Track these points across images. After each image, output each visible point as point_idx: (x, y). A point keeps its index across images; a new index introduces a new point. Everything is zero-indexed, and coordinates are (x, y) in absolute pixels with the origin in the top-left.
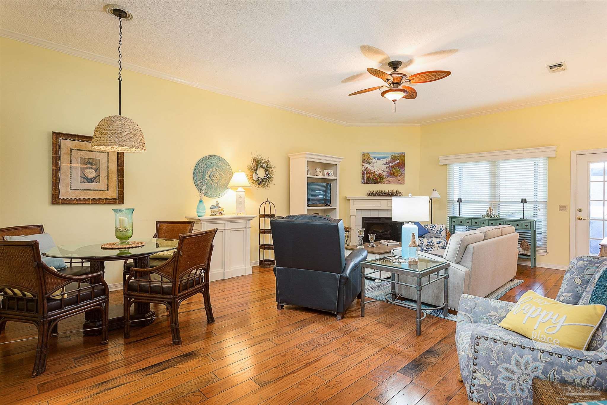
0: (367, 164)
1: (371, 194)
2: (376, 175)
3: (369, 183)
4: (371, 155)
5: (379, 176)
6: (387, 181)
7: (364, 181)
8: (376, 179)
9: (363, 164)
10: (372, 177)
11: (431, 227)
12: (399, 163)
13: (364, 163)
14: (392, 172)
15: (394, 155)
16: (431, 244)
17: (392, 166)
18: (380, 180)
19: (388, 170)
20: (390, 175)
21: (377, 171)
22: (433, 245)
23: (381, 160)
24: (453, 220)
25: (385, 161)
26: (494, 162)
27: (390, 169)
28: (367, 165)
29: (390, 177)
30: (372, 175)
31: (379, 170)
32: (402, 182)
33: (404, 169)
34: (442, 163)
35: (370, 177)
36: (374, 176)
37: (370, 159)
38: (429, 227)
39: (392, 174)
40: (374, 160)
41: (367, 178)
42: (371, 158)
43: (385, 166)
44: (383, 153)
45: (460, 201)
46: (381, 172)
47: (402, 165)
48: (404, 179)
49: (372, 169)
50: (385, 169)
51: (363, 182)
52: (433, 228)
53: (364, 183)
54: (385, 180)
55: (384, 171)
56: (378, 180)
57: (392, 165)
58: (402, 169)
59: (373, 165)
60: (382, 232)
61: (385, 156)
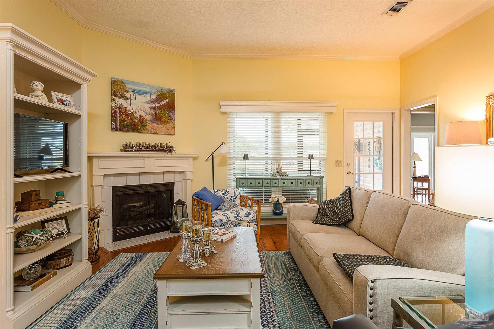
0: (121, 98)
1: (127, 148)
2: (136, 118)
3: (124, 130)
4: (127, 86)
5: (140, 121)
6: (151, 128)
7: (116, 126)
8: (136, 125)
9: (115, 98)
10: (129, 121)
11: (222, 194)
12: (168, 104)
13: (116, 96)
14: (158, 115)
15: (161, 91)
16: (240, 219)
17: (158, 107)
18: (142, 126)
19: (153, 112)
20: (156, 120)
21: (137, 112)
22: (242, 219)
23: (143, 95)
24: (241, 181)
25: (148, 98)
26: (278, 113)
27: (155, 111)
28: (121, 101)
29: (157, 124)
30: (130, 117)
31: (140, 111)
32: (171, 132)
33: (174, 113)
34: (223, 109)
35: (125, 121)
36: (132, 119)
37: (126, 91)
38: (220, 193)
39: (158, 119)
40: (132, 93)
41: (122, 121)
42: (128, 90)
43: (149, 105)
44: (146, 86)
45: (246, 157)
46: (143, 114)
47: (171, 107)
48: (173, 128)
49: (129, 108)
50: (149, 111)
51: (114, 129)
52: (226, 194)
53: (116, 130)
54: (148, 127)
55: (147, 113)
56: (139, 127)
57: (159, 105)
58: (172, 112)
59: (130, 102)
60: (141, 207)
61: (149, 90)
